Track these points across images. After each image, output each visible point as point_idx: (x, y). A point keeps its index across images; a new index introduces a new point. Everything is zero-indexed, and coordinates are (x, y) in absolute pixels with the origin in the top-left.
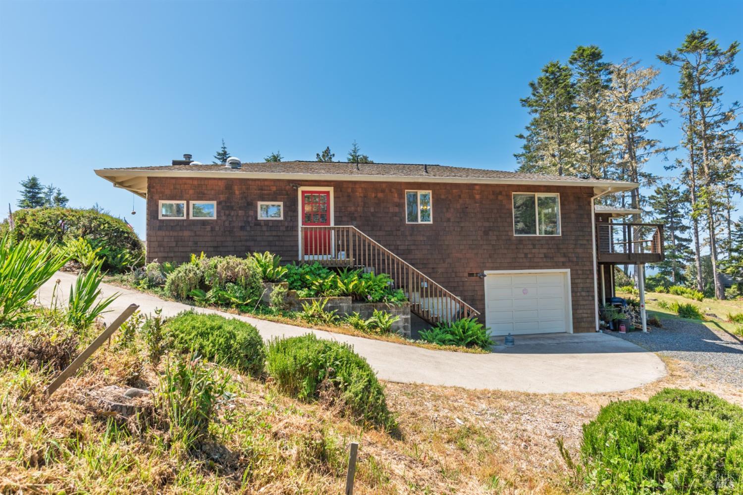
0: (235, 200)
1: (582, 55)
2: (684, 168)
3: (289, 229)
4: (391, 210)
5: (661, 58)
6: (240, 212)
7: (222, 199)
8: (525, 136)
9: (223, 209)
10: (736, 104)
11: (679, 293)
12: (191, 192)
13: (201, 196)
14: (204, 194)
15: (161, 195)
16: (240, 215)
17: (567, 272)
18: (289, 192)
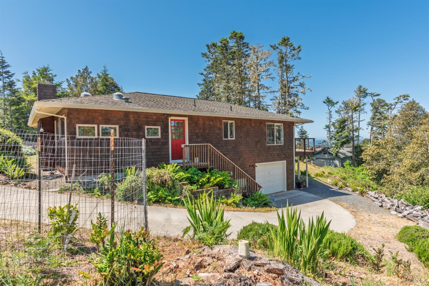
0: (131, 125)
1: (235, 36)
3: (164, 143)
4: (216, 132)
5: (272, 47)
6: (134, 133)
7: (122, 124)
8: (204, 74)
9: (123, 131)
10: (299, 73)
12: (100, 118)
13: (107, 121)
14: (110, 120)
15: (77, 120)
16: (134, 135)
17: (284, 162)
18: (163, 120)
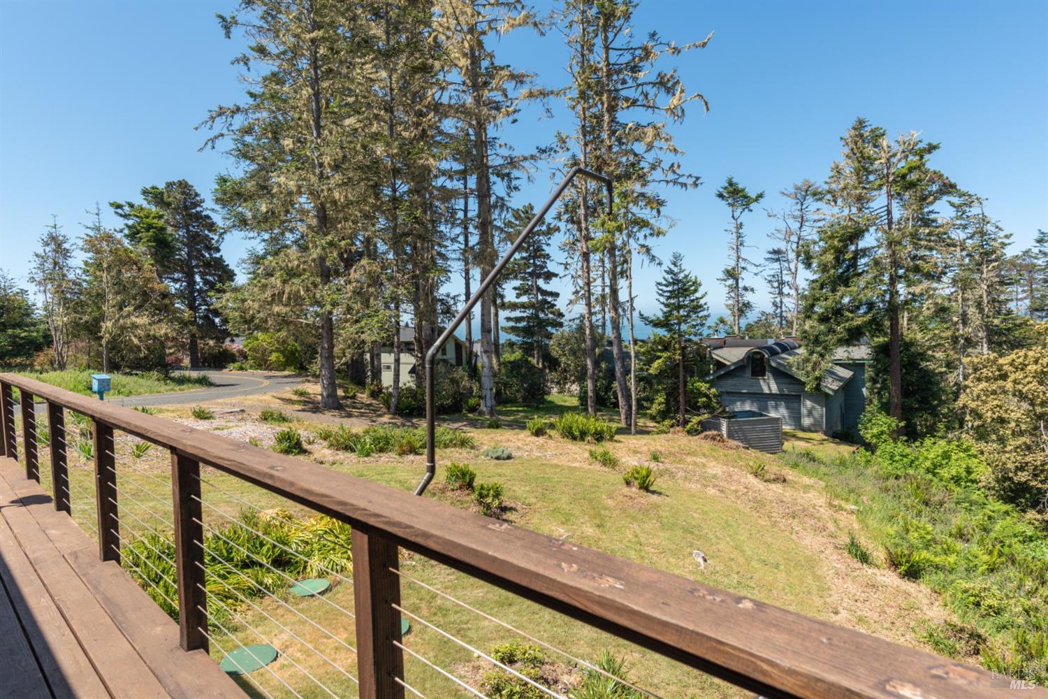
2: (570, 154)
10: (653, 35)
11: (577, 434)
